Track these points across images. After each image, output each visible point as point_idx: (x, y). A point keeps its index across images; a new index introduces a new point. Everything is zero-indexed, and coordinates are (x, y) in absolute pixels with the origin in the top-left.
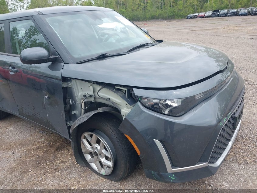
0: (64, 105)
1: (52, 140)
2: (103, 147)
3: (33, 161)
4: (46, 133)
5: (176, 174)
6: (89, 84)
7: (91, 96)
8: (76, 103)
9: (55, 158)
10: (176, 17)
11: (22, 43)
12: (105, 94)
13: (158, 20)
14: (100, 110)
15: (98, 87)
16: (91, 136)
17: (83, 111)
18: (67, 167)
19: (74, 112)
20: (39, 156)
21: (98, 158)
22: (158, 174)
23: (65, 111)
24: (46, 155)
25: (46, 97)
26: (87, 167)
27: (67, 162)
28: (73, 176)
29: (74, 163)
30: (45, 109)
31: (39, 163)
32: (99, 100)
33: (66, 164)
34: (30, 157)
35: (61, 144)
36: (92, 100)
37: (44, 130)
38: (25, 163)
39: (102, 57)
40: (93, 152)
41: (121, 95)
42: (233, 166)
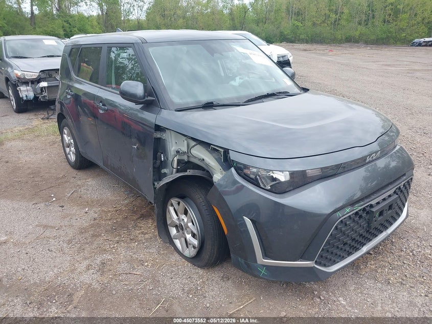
0: (153, 160)
1: (138, 204)
2: (190, 220)
3: (109, 225)
4: (133, 195)
5: (268, 268)
6: (184, 138)
7: (184, 153)
8: (168, 159)
9: (135, 227)
10: (392, 41)
11: (128, 69)
12: (199, 153)
13: (356, 44)
14: (189, 172)
15: (193, 143)
16: (179, 204)
17: (175, 170)
18: (146, 239)
19: (164, 171)
20: (117, 221)
21: (183, 233)
22: (245, 263)
23: (154, 168)
24: (125, 221)
25: (136, 147)
26: (170, 244)
27: (148, 234)
28: (151, 251)
29: (156, 237)
30: (132, 162)
31: (115, 229)
32: (192, 160)
33: (147, 236)
34: (107, 220)
35: (147, 211)
36: (185, 158)
37: (131, 191)
38: (99, 226)
39: (209, 106)
40: (178, 225)
41: (217, 157)
42: (366, 283)
